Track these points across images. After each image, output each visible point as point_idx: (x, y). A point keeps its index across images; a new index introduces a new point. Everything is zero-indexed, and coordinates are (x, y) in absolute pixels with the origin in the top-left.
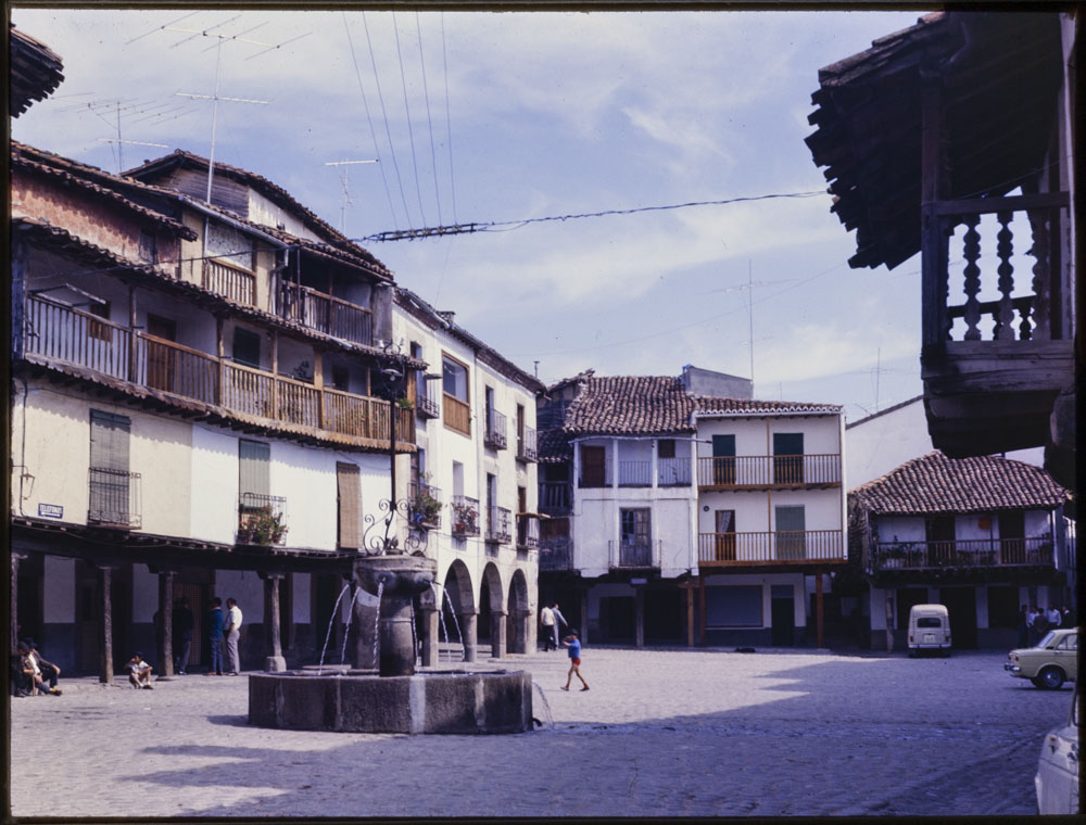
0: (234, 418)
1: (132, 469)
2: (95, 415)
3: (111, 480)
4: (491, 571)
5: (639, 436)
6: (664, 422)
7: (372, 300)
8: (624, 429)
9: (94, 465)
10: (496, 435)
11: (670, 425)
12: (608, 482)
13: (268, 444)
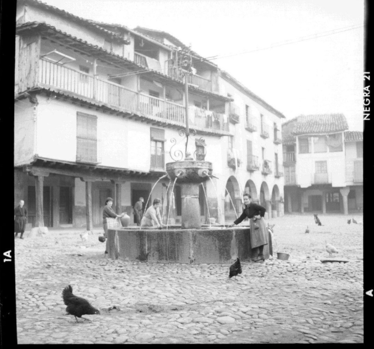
0: (145, 117)
1: (98, 139)
2: (79, 114)
3: (87, 142)
4: (264, 185)
5: (321, 133)
6: (331, 128)
7: (211, 76)
8: (315, 131)
9: (78, 135)
10: (265, 132)
11: (333, 128)
12: (309, 151)
13: (164, 130)
